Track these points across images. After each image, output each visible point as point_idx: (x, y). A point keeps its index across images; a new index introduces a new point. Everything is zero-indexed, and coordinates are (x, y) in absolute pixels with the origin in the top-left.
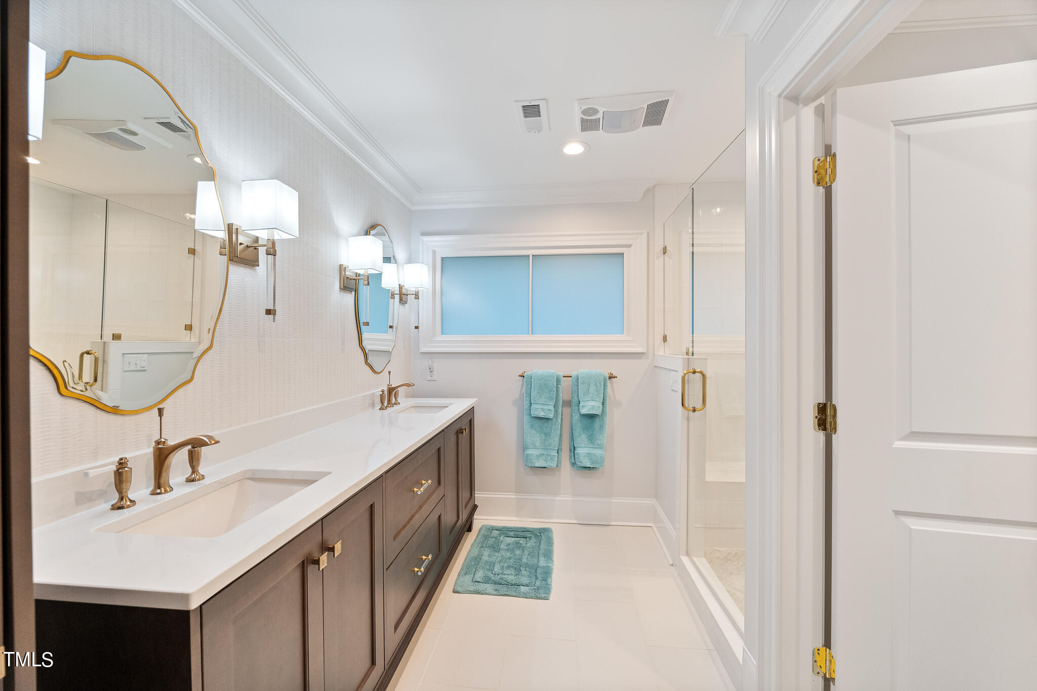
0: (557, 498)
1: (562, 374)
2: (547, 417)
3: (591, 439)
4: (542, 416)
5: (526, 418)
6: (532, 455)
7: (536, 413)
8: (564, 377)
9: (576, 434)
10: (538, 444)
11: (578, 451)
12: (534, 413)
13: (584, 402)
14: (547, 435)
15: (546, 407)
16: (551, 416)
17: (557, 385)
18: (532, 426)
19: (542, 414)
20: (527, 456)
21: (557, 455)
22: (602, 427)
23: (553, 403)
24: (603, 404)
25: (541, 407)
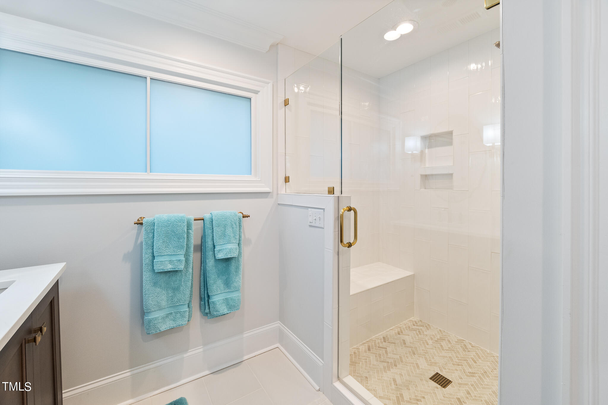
0: (185, 356)
1: (192, 217)
2: (177, 269)
3: (227, 284)
4: (169, 270)
5: (147, 276)
6: (156, 319)
7: (162, 267)
8: (195, 220)
9: (210, 281)
10: (164, 303)
11: (214, 299)
12: (158, 268)
13: (220, 246)
14: (176, 290)
15: (174, 258)
16: (182, 267)
17: (187, 230)
18: (155, 284)
19: (169, 267)
20: (150, 321)
21: (187, 309)
22: (237, 268)
23: (183, 252)
24: (239, 244)
25: (167, 258)
